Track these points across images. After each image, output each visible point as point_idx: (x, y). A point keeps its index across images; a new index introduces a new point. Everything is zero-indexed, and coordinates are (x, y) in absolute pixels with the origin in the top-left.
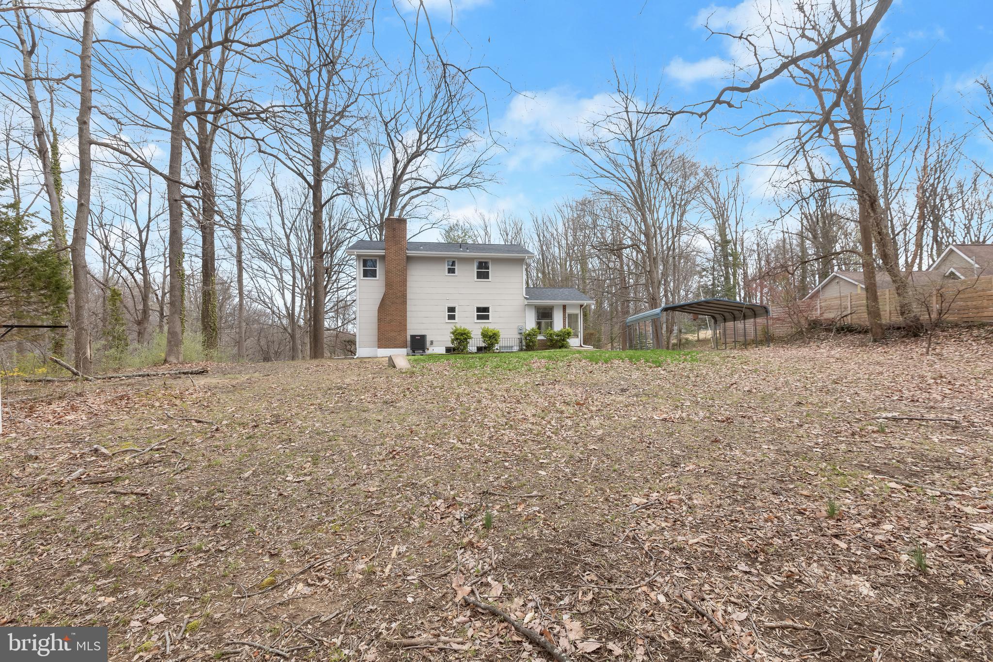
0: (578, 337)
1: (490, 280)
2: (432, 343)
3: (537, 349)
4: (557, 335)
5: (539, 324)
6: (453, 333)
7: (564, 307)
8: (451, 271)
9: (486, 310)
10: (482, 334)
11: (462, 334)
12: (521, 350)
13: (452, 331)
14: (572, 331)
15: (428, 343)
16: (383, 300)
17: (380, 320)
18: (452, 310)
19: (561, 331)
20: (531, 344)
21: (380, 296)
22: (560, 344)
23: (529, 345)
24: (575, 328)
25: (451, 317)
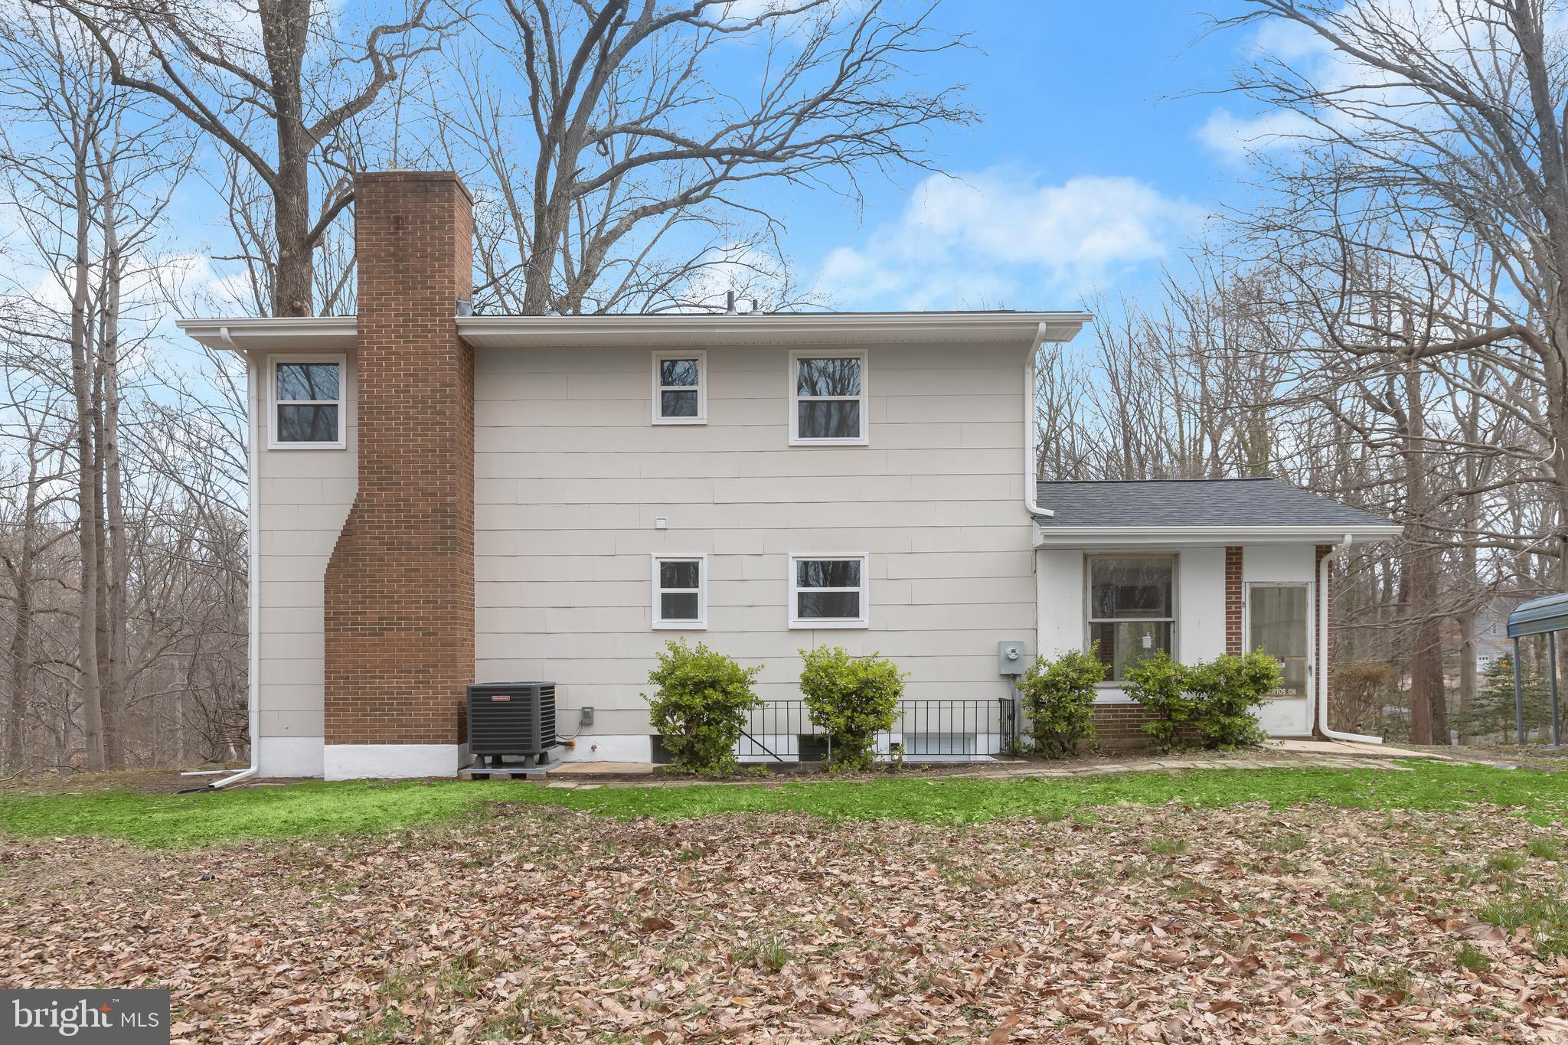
0: (1300, 690)
1: (864, 438)
2: (587, 718)
3: (1098, 752)
4: (1198, 686)
5: (1104, 639)
6: (659, 678)
7: (1234, 558)
8: (679, 404)
9: (842, 572)
10: (806, 681)
11: (699, 687)
12: (1011, 752)
13: (657, 667)
14: (1277, 667)
15: (565, 722)
16: (347, 533)
17: (334, 621)
18: (680, 573)
19: (1218, 669)
20: (1061, 727)
21: (337, 519)
22: (1213, 730)
23: (1051, 733)
24: (1289, 648)
25: (680, 607)
